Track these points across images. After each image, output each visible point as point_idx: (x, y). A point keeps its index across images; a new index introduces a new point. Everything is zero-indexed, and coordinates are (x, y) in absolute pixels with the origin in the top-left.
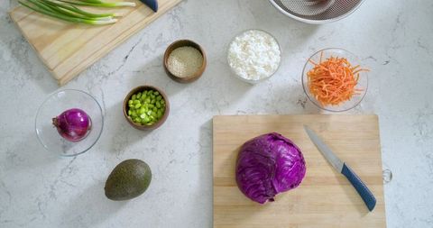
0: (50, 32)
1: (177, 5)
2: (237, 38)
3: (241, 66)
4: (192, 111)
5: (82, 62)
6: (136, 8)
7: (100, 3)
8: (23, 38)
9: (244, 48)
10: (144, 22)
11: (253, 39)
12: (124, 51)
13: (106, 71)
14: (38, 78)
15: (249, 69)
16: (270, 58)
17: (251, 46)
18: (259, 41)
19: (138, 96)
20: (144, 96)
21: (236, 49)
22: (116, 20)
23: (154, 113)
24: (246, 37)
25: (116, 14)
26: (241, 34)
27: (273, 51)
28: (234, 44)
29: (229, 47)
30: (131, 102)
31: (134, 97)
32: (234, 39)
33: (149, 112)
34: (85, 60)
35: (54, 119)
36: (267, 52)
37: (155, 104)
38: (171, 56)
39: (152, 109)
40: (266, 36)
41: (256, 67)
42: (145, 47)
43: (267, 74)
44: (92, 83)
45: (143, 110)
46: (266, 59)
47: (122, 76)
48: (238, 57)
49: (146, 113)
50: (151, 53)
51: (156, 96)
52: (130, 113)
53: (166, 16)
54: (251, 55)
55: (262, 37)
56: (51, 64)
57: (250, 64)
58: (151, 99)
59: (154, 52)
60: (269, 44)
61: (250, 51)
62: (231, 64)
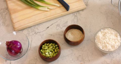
0: (19, 8)
1: (78, 11)
2: (102, 30)
3: (100, 43)
4: (71, 59)
5: (28, 23)
6: (59, 7)
7: (44, 1)
8: (7, 8)
9: (104, 35)
10: (61, 14)
11: (109, 32)
12: (48, 24)
13: (37, 31)
14: (7, 26)
15: (104, 45)
16: (115, 43)
17: (108, 35)
18: (112, 34)
19: (48, 44)
20: (50, 45)
21: (100, 35)
22: (48, 10)
23: (52, 54)
24: (106, 30)
25: (50, 8)
26: (104, 28)
27: (117, 40)
28: (100, 32)
29: (97, 33)
30: (43, 46)
31: (45, 44)
32: (100, 30)
33: (50, 53)
34: (29, 23)
35: (7, 42)
36: (115, 40)
37: (54, 50)
38: (68, 31)
39: (52, 52)
40: (116, 32)
41: (107, 45)
42: (58, 25)
43: (112, 50)
44: (29, 34)
45: (48, 51)
46: (114, 43)
47: (43, 35)
48: (100, 38)
49: (49, 53)
50: (60, 29)
51: (56, 47)
52: (41, 50)
53: (71, 15)
54: (106, 38)
55: (114, 32)
56: (14, 21)
57: (105, 43)
58: (53, 47)
59: (61, 28)
60: (117, 36)
61: (106, 37)
62: (96, 41)
